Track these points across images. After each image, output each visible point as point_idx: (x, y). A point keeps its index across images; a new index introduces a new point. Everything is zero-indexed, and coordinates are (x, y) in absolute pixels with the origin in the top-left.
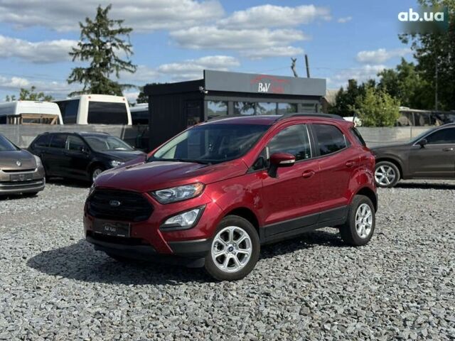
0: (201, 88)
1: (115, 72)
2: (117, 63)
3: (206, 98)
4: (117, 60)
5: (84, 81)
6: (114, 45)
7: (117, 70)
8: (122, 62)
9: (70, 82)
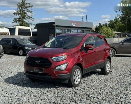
0: (54, 25)
1: (27, 19)
2: (28, 17)
3: (55, 28)
4: (28, 16)
5: (17, 22)
6: (27, 11)
7: (28, 19)
8: (29, 17)
9: (13, 23)
